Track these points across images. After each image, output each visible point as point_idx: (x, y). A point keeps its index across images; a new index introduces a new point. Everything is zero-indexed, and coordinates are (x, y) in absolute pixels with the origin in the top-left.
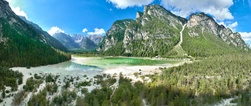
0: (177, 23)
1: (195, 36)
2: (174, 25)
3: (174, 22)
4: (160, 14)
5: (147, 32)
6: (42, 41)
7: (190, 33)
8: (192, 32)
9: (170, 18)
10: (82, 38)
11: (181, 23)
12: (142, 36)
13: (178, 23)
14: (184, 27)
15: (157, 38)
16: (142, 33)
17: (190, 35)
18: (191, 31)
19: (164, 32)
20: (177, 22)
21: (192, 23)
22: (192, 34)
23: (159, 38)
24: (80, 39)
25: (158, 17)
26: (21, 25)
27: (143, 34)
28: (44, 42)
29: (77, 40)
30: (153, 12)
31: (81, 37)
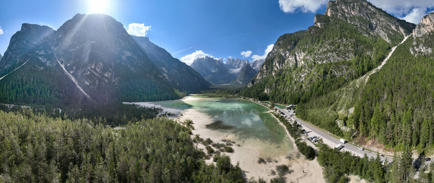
0: (392, 31)
1: (425, 55)
2: (383, 34)
3: (387, 29)
4: (353, 13)
5: (304, 51)
6: (162, 77)
7: (413, 47)
8: (418, 46)
9: (379, 20)
10: (242, 65)
11: (402, 30)
12: (296, 60)
13: (396, 30)
14: (406, 38)
15: (320, 63)
16: (297, 54)
17: (412, 53)
18: (415, 43)
19: (339, 47)
20: (393, 28)
21: (422, 29)
22: (417, 50)
23: (324, 62)
24: (239, 67)
25: (346, 18)
26: (136, 58)
27: (297, 57)
28: (164, 77)
29: (234, 68)
30: (337, 10)
31: (240, 63)
